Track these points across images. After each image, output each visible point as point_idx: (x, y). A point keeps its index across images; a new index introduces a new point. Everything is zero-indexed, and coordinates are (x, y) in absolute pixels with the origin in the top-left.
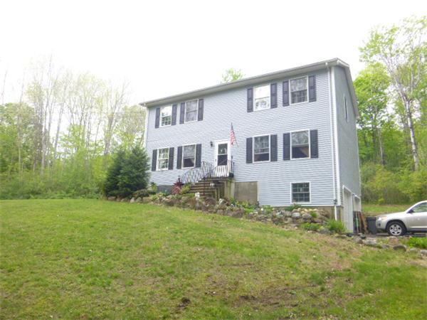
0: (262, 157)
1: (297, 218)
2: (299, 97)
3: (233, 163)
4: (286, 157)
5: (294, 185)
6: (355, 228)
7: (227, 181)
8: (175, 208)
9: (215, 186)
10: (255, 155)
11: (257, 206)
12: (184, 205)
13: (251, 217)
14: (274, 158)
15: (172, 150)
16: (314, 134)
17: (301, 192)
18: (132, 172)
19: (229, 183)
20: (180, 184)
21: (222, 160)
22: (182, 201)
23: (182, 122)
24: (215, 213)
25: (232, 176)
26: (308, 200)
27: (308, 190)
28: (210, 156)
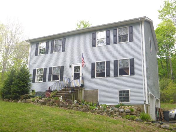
0: (101, 75)
1: (122, 112)
2: (123, 39)
3: (83, 78)
4: (116, 75)
5: (120, 92)
6: (157, 118)
7: (79, 89)
8: (46, 106)
9: (72, 92)
10: (97, 73)
11: (98, 104)
12: (52, 104)
13: (94, 112)
14: (108, 76)
15: (45, 69)
16: (132, 61)
17: (124, 96)
18: (19, 83)
19: (80, 90)
20: (50, 91)
21: (77, 76)
22: (51, 102)
23: (52, 52)
24: (72, 109)
25: (82, 86)
26: (128, 101)
27: (128, 95)
28: (69, 74)
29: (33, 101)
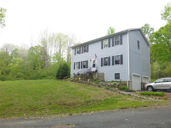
0: (106, 65)
1: (109, 85)
2: (117, 43)
3: (97, 67)
4: (113, 64)
5: (115, 74)
7: (94, 73)
10: (104, 64)
11: (103, 81)
14: (109, 65)
15: (79, 62)
16: (122, 56)
17: (117, 76)
21: (94, 66)
23: (82, 53)
25: (96, 71)
26: (119, 79)
27: (119, 75)
28: (90, 64)
29: (69, 80)
